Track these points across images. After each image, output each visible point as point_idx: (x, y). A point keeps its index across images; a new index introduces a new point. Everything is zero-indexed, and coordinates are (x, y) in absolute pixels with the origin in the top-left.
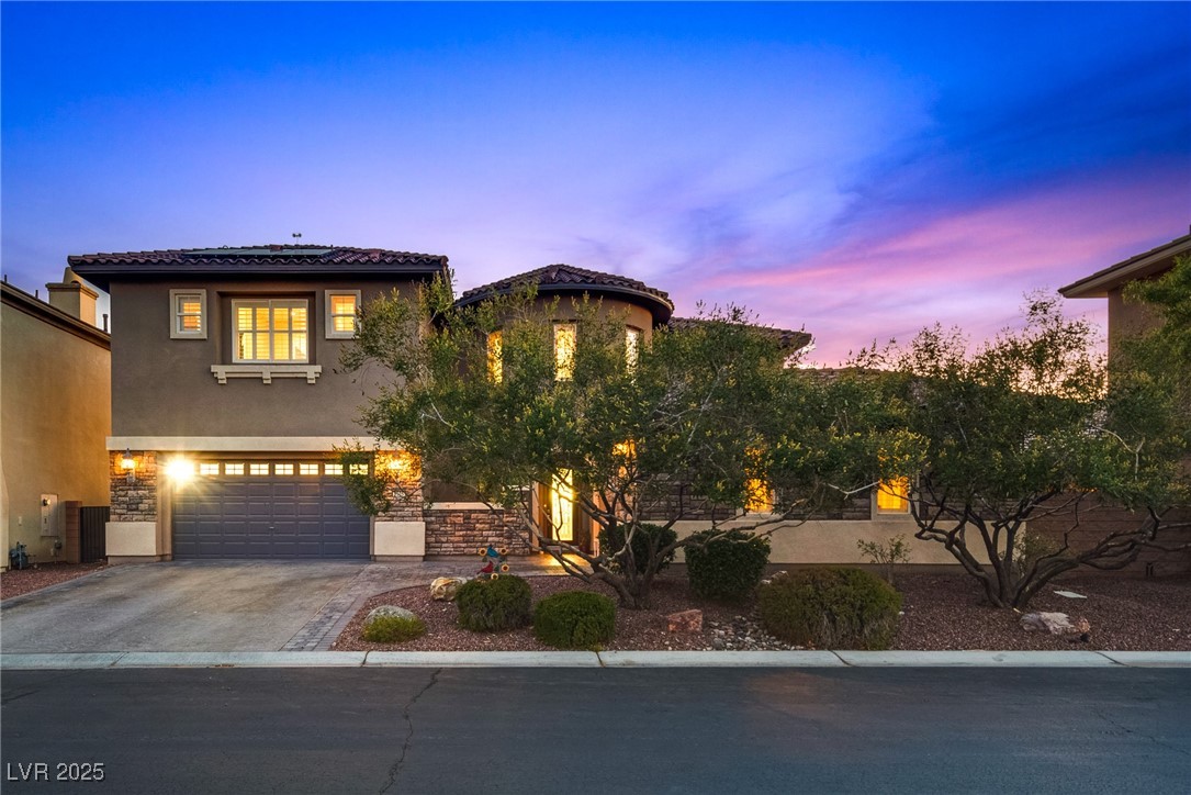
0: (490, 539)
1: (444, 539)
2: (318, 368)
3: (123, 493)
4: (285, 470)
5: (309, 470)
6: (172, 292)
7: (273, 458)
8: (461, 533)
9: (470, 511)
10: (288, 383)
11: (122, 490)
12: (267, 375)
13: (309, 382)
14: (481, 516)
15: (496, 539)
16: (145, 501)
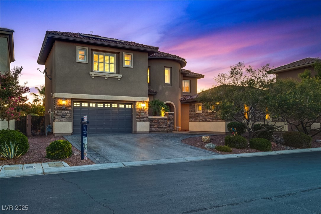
0: (164, 127)
1: (153, 127)
2: (121, 75)
3: (60, 112)
4: (108, 106)
5: (115, 106)
6: (77, 47)
7: (104, 102)
8: (157, 125)
9: (159, 119)
10: (111, 79)
11: (60, 111)
12: (107, 77)
13: (119, 79)
14: (162, 120)
15: (165, 127)
16: (68, 115)
